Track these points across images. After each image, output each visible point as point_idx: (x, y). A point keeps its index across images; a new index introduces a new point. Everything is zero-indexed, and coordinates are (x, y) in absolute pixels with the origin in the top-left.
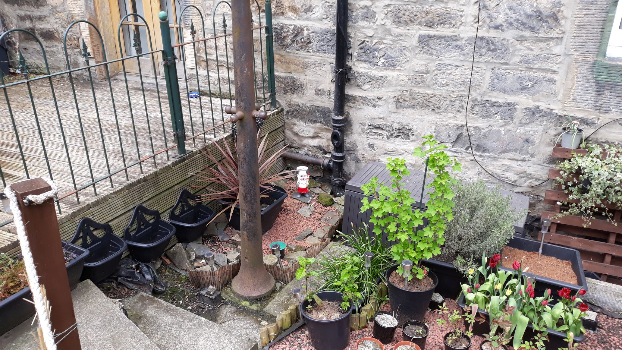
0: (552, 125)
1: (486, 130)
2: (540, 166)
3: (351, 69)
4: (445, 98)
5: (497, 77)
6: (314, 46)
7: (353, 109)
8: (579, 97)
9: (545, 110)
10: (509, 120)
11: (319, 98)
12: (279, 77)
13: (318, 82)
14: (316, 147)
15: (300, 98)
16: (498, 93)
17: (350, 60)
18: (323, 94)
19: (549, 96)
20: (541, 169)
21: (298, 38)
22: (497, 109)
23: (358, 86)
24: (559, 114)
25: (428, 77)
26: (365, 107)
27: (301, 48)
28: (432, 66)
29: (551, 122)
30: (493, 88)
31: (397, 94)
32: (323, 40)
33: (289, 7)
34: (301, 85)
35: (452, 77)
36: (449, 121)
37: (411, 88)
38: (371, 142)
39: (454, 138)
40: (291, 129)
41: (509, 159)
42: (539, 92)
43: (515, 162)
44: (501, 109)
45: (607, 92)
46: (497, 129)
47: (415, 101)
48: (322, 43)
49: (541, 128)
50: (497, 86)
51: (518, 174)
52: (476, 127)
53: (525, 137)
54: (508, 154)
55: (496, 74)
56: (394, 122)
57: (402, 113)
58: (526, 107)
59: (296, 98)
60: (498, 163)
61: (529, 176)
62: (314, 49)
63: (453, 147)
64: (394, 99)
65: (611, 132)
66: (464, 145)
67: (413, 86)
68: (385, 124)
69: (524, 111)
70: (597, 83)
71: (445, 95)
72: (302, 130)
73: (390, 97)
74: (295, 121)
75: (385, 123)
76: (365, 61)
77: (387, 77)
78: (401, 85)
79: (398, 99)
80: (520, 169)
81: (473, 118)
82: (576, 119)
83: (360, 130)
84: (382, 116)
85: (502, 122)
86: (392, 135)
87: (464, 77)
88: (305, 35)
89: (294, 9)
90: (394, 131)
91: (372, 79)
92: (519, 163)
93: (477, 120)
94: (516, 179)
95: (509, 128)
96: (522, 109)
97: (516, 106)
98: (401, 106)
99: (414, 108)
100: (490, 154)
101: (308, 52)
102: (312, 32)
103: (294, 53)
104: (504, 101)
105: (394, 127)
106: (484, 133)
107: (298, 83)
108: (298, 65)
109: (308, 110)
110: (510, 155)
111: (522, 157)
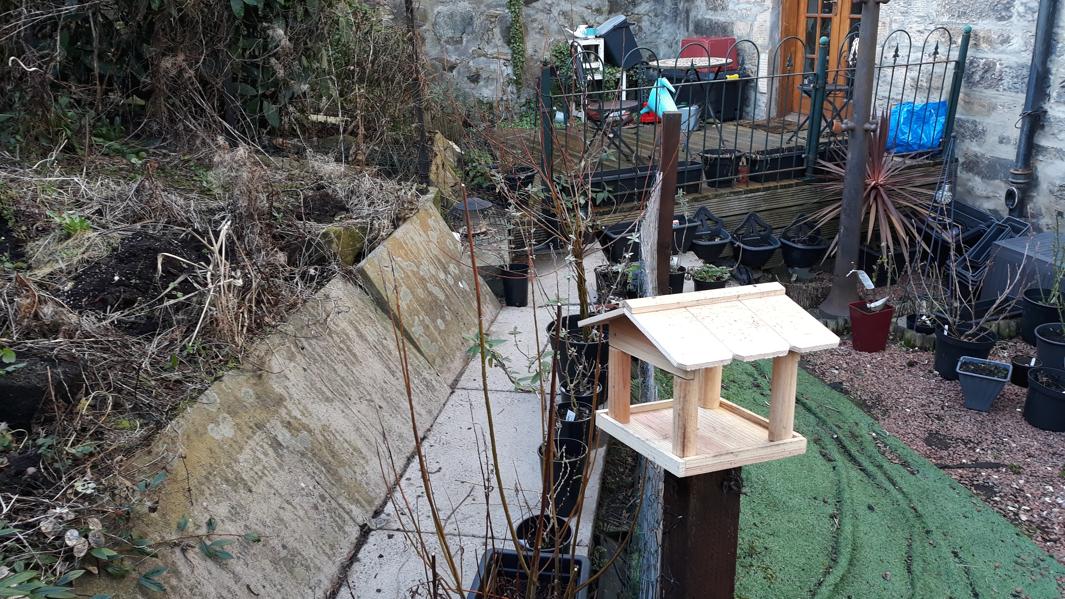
3: (1046, 112)
6: (1006, 84)
7: (1043, 163)
11: (1003, 147)
12: (960, 120)
13: (1004, 128)
15: (980, 146)
17: (1046, 102)
18: (1009, 143)
21: (988, 75)
23: (1053, 134)
26: (1057, 161)
27: (991, 86)
32: (1017, 77)
33: (984, 37)
34: (983, 131)
40: (964, 186)
48: (1015, 80)
59: (974, 147)
62: (1006, 88)
72: (977, 187)
74: (970, 176)
83: (1048, 192)
88: (997, 70)
89: (988, 40)
101: (998, 90)
102: (1006, 67)
103: (981, 92)
107: (980, 128)
108: (984, 106)
109: (987, 162)
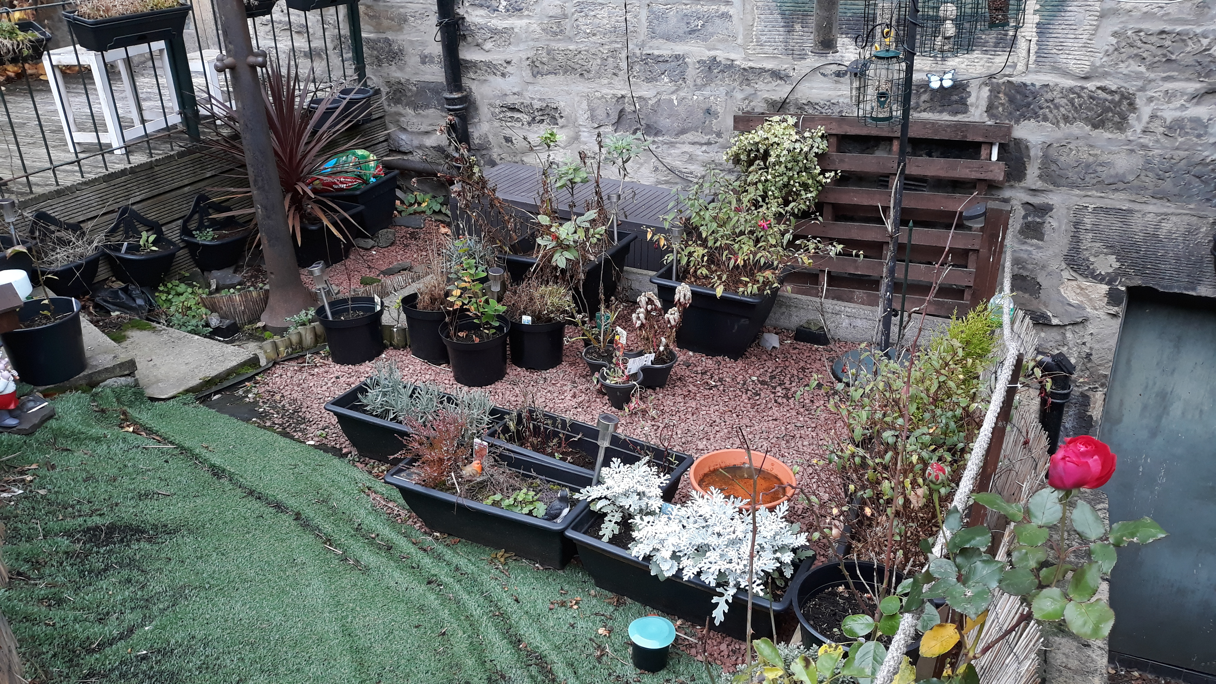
0: (736, 84)
1: (654, 100)
3: (463, 18)
4: (593, 54)
5: (656, 18)
7: (476, 82)
8: (764, 38)
9: (724, 62)
10: (681, 82)
11: (427, 68)
12: (368, 40)
13: (423, 43)
14: (434, 148)
15: (401, 69)
16: (661, 40)
17: (460, 6)
18: (433, 62)
19: (727, 40)
22: (663, 66)
23: (478, 45)
24: (742, 66)
25: (567, 24)
26: (491, 78)
28: (570, 9)
29: (734, 80)
30: (653, 34)
31: (531, 54)
34: (400, 50)
35: (597, 21)
36: (605, 91)
37: (547, 43)
38: (508, 132)
39: (614, 117)
40: (397, 123)
41: (689, 143)
42: (712, 34)
43: (698, 146)
44: (668, 65)
45: (798, 27)
46: (667, 97)
47: (555, 63)
49: (723, 90)
50: (658, 30)
51: (705, 165)
52: (640, 98)
53: (705, 106)
54: (687, 135)
55: (653, 13)
56: (533, 99)
57: (541, 82)
58: (698, 59)
59: (395, 71)
60: (677, 151)
63: (616, 131)
64: (528, 62)
65: (813, 88)
66: (630, 127)
67: (550, 40)
68: (522, 103)
69: (697, 66)
70: (782, 14)
71: (593, 51)
72: (411, 121)
73: (521, 59)
74: (399, 108)
75: (522, 101)
76: (481, 6)
77: (513, 28)
78: (533, 40)
79: (533, 62)
80: (706, 157)
81: (635, 83)
82: (765, 71)
83: (490, 115)
84: (515, 90)
85: (671, 86)
86: (534, 118)
87: (613, 19)
90: (536, 113)
91: (495, 32)
92: (704, 148)
93: (640, 87)
94: (703, 173)
95: (682, 94)
96: (694, 63)
97: (687, 59)
98: (538, 73)
99: (555, 74)
100: (665, 137)
104: (669, 53)
105: (535, 107)
106: (652, 106)
107: (395, 48)
108: (393, 20)
109: (414, 89)
110: (690, 137)
111: (705, 139)
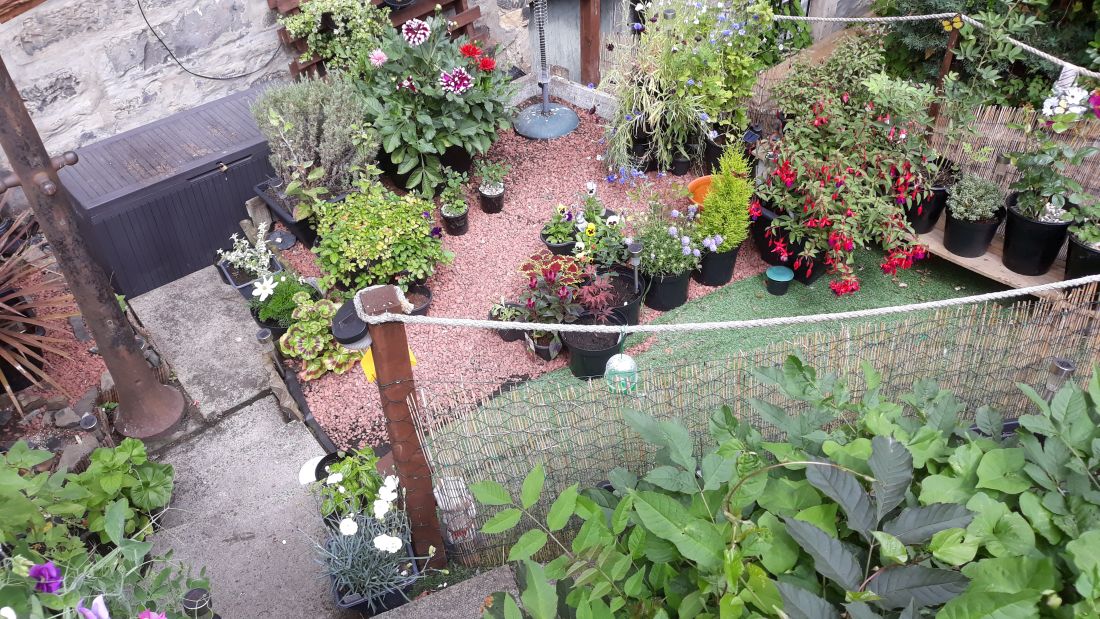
1: (177, 20)
2: (262, 34)
20: (266, 35)
31: (17, 32)
36: (122, 34)
39: (140, 55)
41: (223, 45)
43: (232, 44)
46: (191, 11)
47: (53, 28)
51: (244, 57)
52: (162, 25)
53: (229, 5)
56: (36, 80)
57: (42, 57)
60: (214, 58)
61: (256, 54)
63: (145, 69)
64: (17, 43)
66: (159, 58)
79: (22, 39)
80: (242, 50)
81: (153, 12)
86: (44, 101)
90: (45, 94)
92: (238, 42)
94: (244, 66)
98: (34, 48)
99: (57, 41)
100: (200, 50)
106: (176, 26)
110: (222, 39)
111: (237, 34)
